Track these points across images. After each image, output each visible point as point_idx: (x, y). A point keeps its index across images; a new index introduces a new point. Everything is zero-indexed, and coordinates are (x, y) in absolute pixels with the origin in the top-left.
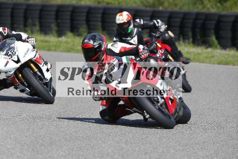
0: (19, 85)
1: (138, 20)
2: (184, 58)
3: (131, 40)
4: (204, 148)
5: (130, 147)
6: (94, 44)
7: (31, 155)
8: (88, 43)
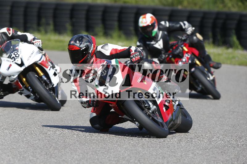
0: (23, 90)
1: (163, 23)
2: (214, 62)
3: (155, 44)
4: (224, 153)
5: (147, 151)
6: (80, 46)
7: (44, 158)
8: (74, 45)
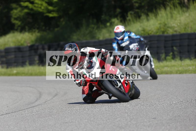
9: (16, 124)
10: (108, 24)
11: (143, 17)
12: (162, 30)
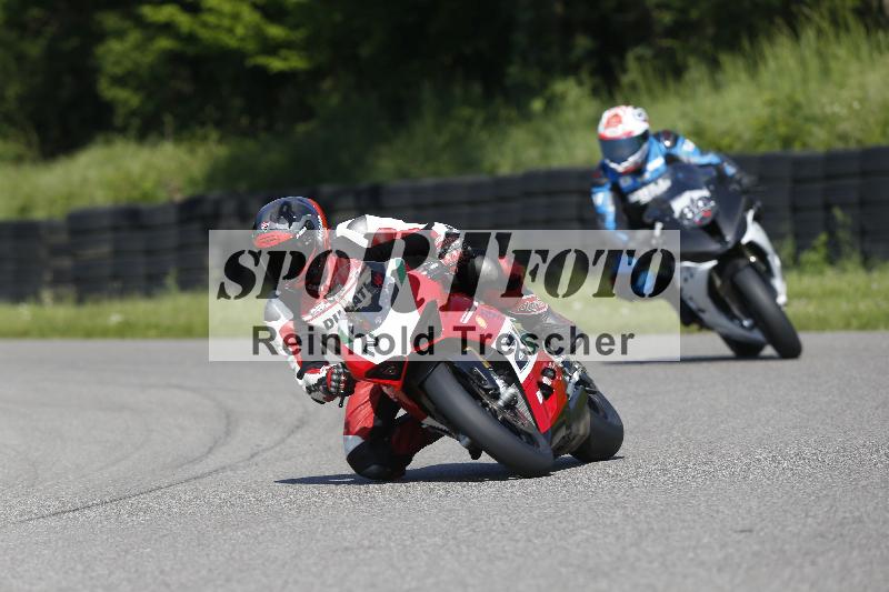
9: (119, 555)
10: (537, 105)
11: (696, 71)
12: (782, 130)
